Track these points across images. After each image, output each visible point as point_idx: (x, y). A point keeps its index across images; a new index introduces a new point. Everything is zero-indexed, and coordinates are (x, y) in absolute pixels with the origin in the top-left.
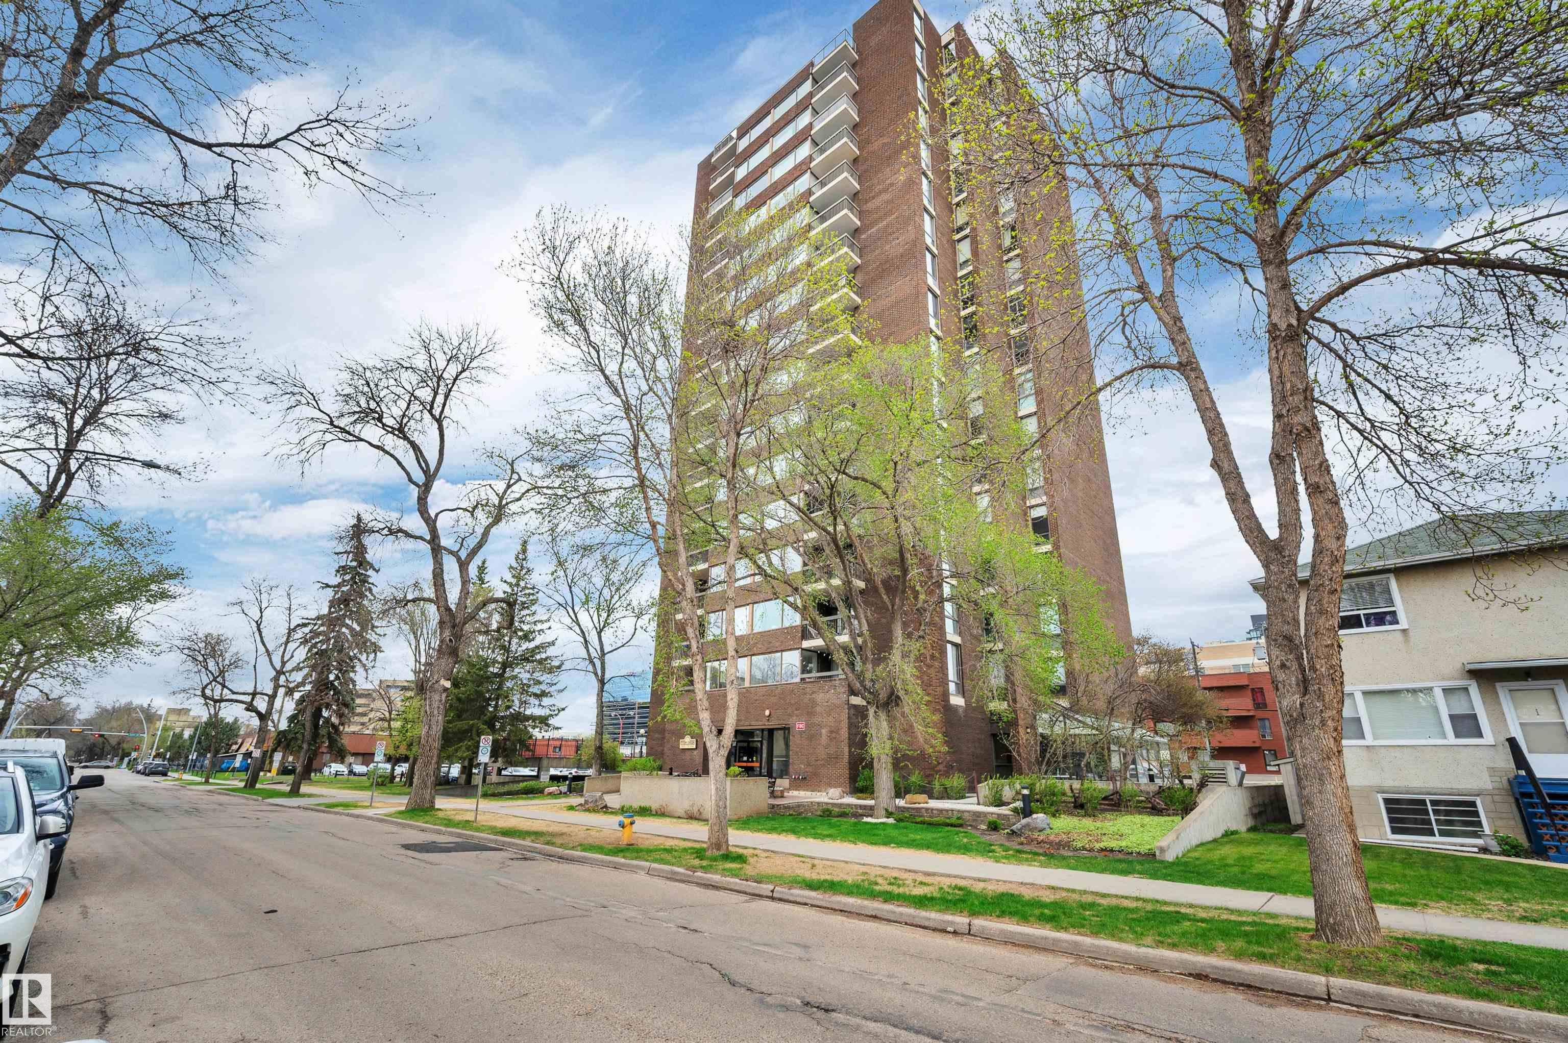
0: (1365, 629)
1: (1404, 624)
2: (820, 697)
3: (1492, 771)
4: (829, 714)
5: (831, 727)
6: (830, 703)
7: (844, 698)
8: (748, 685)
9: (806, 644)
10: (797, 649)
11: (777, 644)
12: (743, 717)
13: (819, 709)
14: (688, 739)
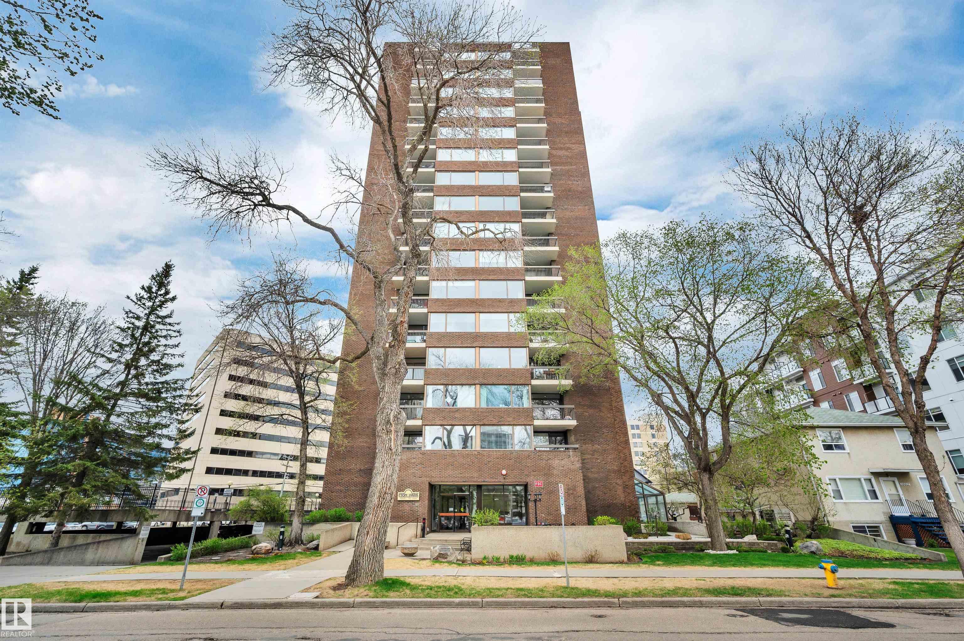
0: (835, 451)
1: (847, 450)
2: (556, 463)
3: (884, 513)
4: (566, 476)
5: (567, 485)
6: (565, 468)
7: (578, 465)
8: (478, 448)
9: (537, 423)
10: (530, 425)
11: (509, 419)
12: (476, 475)
13: (555, 472)
14: (408, 492)
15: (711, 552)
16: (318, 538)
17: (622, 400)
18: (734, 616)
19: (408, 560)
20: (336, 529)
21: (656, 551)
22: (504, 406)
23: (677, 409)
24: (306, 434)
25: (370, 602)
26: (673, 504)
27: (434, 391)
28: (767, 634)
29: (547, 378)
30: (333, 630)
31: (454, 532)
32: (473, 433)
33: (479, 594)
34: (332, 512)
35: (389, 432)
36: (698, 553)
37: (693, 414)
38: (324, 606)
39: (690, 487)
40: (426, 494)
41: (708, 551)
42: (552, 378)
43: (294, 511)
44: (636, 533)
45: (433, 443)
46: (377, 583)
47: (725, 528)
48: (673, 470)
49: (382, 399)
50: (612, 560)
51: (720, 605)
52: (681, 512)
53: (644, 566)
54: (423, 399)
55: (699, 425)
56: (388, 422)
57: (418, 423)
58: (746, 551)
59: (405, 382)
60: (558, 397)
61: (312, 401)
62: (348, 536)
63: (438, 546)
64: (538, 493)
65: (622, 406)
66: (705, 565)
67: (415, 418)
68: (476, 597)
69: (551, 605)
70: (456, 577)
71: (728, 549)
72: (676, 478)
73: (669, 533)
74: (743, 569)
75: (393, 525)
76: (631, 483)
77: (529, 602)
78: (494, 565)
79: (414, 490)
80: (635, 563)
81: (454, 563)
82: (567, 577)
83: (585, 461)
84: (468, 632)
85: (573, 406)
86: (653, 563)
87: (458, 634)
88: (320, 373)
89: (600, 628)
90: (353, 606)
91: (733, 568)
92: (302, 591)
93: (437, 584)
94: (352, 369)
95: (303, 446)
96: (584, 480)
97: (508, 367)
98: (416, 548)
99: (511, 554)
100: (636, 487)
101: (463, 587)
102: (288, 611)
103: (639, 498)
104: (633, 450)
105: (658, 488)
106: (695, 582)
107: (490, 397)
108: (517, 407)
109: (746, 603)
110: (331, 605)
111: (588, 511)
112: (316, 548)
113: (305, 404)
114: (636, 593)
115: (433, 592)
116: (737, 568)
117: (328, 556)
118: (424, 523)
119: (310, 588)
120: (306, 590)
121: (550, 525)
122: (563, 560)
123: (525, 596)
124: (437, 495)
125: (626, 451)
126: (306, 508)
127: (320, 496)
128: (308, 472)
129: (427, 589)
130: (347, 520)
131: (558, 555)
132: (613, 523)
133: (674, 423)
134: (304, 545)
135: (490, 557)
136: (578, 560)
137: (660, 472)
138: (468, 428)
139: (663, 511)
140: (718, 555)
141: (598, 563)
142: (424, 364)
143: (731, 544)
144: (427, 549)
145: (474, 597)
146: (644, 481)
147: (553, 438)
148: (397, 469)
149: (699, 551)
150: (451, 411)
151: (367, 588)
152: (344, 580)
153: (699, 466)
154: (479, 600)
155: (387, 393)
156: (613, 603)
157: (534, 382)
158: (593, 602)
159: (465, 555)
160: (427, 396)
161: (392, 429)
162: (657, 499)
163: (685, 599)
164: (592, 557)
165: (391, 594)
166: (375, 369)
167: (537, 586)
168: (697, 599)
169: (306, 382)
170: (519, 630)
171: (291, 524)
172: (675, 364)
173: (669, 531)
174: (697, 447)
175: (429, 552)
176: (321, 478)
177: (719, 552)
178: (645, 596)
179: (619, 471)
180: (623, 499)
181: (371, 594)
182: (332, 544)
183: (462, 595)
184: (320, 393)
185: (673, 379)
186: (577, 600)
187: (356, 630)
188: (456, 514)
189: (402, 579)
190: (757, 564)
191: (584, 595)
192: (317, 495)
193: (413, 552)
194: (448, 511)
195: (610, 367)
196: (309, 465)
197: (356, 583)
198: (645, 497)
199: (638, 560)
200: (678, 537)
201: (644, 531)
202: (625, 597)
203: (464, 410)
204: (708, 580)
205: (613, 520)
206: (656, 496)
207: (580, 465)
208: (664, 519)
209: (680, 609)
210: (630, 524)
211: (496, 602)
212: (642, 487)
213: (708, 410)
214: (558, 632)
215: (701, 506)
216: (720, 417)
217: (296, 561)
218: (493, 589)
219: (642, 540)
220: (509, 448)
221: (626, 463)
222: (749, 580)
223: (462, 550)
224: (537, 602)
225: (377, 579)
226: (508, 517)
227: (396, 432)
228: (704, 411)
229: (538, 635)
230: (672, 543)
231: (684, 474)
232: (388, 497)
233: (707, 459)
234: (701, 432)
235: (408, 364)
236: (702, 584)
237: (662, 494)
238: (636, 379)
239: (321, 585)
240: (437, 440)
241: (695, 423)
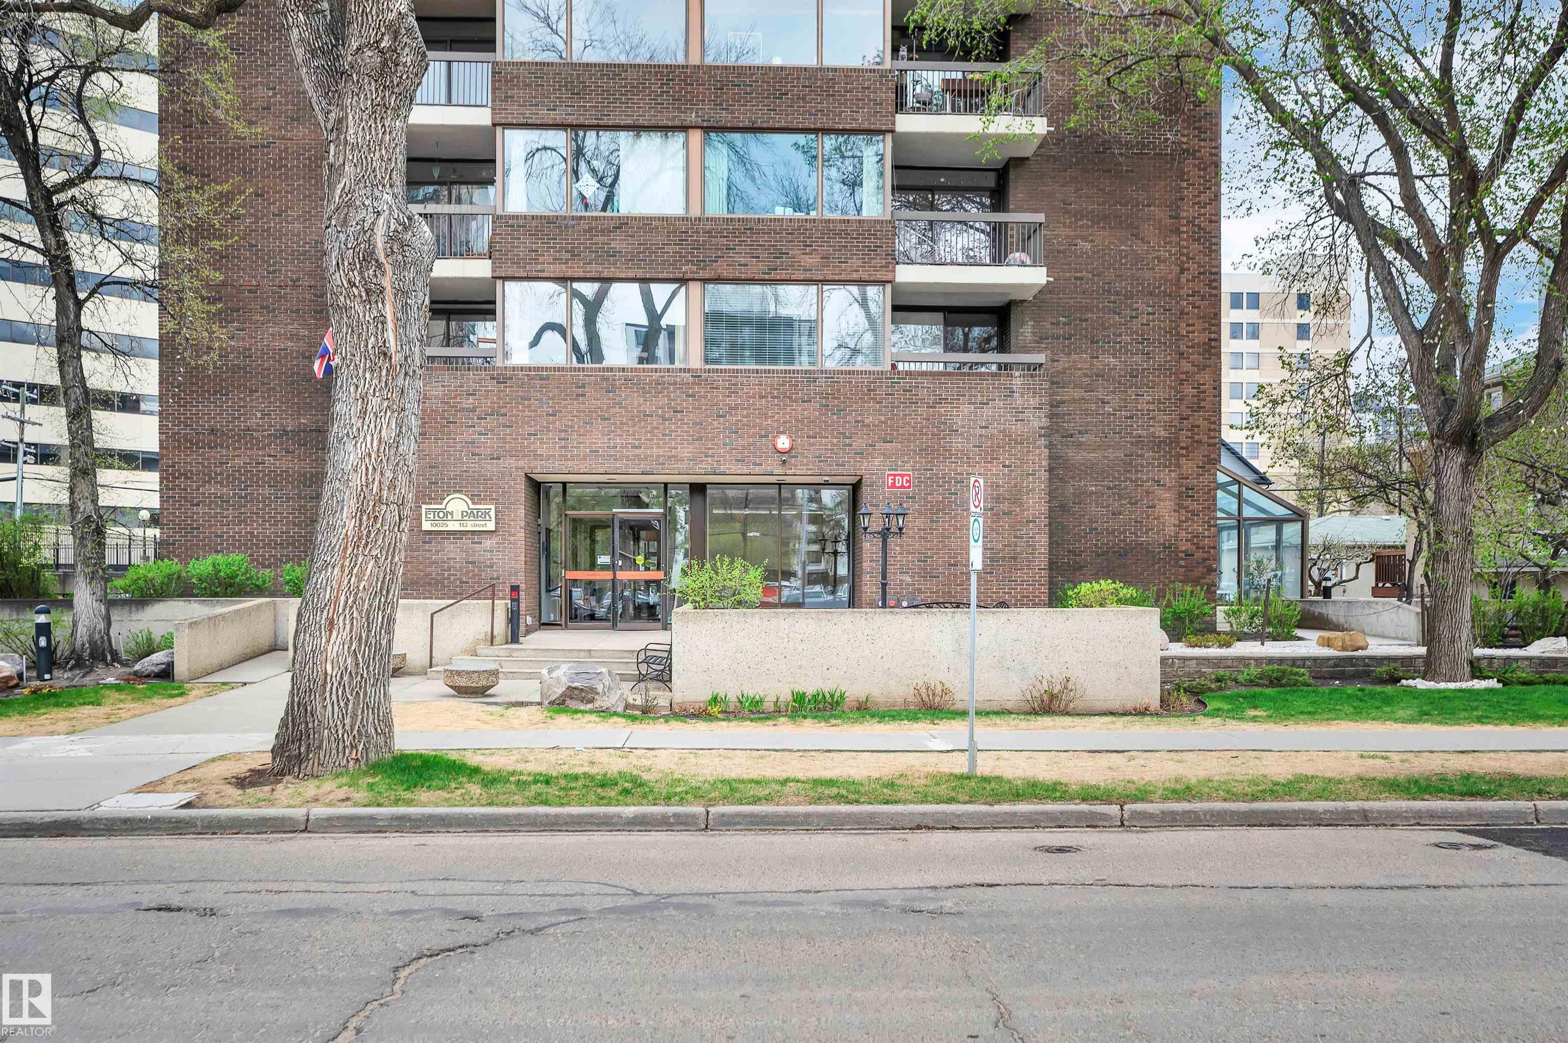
2: (961, 413)
4: (991, 456)
5: (995, 486)
6: (993, 430)
7: (1038, 421)
8: (696, 361)
9: (906, 274)
10: (883, 283)
11: (809, 261)
12: (685, 452)
13: (957, 443)
14: (457, 504)
15: (1421, 684)
16: (168, 643)
17: (1217, 197)
18: (1455, 846)
19: (472, 707)
20: (223, 617)
21: (1251, 683)
22: (789, 212)
23: (1408, 229)
24: (71, 304)
25: (360, 818)
26: (1327, 548)
27: (531, 155)
28: (1538, 890)
29: (955, 110)
30: (251, 887)
31: (614, 627)
32: (674, 317)
33: (697, 794)
34: (201, 567)
35: (373, 294)
36: (1378, 688)
37: (1458, 246)
38: (214, 827)
39: (1394, 496)
40: (520, 512)
41: (1411, 682)
42: (970, 109)
43: (72, 566)
44: (1197, 632)
45: (535, 343)
46: (375, 768)
47: (1478, 614)
48: (1350, 442)
49: (336, 170)
50: (1115, 705)
51: (1418, 820)
52: (1347, 571)
53: (1209, 721)
54: (492, 182)
55: (1472, 291)
56: (368, 257)
57: (480, 269)
58: (1525, 683)
59: (420, 116)
60: (990, 181)
61: (70, 184)
62: (265, 640)
63: (564, 668)
64: (895, 508)
65: (1215, 220)
66: (1396, 720)
67: (467, 253)
68: (689, 804)
69: (918, 821)
70: (624, 750)
71: (1473, 677)
72: (1354, 468)
73: (1299, 633)
74: (1506, 728)
75: (410, 608)
76: (1205, 479)
77: (850, 815)
78: (744, 718)
79: (475, 498)
80: (1182, 713)
81: (615, 714)
82: (972, 750)
83: (1063, 409)
84: (664, 890)
85: (1040, 218)
86: (1236, 714)
87: (636, 894)
88: (88, 72)
89: (1060, 877)
90: (306, 827)
91: (1478, 727)
92: (139, 790)
93: (565, 769)
94: (209, 57)
95: (67, 347)
96: (1051, 470)
97: (810, 61)
98: (495, 673)
99: (799, 688)
100: (1220, 494)
101: (645, 776)
102: (101, 843)
103: (1222, 529)
104: (1228, 376)
105: (1291, 498)
106: (1359, 761)
107: (739, 178)
108: (837, 216)
109: (1496, 815)
110: (237, 826)
111: (1052, 566)
112: (166, 673)
113: (49, 194)
114: (1174, 791)
115: (553, 790)
116: (1489, 728)
117: (209, 695)
118: (516, 600)
119: (162, 781)
120: (150, 787)
121: (929, 606)
122: (959, 706)
123: (840, 799)
124: (554, 516)
125: (1205, 377)
126: (110, 558)
127: (155, 520)
128: (100, 442)
129: (536, 782)
130: (258, 591)
131: (946, 691)
132: (1132, 601)
133: (1387, 279)
134: (125, 664)
135: (732, 697)
136: (1009, 706)
137: (1301, 452)
138: (660, 292)
139: (1292, 569)
140: (1439, 691)
141: (1068, 714)
142: (488, 43)
143: (1484, 664)
144: (530, 676)
145: (681, 802)
146: (1250, 477)
147: (959, 332)
148: (414, 422)
149: (1381, 681)
150: (595, 228)
151: (344, 780)
152: (268, 759)
153: (1441, 428)
154: (698, 810)
155: (355, 147)
156: (1105, 817)
157: (906, 123)
158: (1044, 813)
159: (652, 693)
160: (506, 173)
161: (386, 282)
162: (1279, 532)
163: (1320, 805)
164: (1053, 697)
165: (423, 795)
166: (299, 53)
167: (876, 775)
168: (1353, 805)
169: (36, 109)
170: (815, 882)
171: (67, 603)
172: (1432, 62)
173: (1299, 626)
174: (1447, 367)
175: (535, 684)
176: (147, 462)
177: (1443, 685)
178: (1200, 797)
179: (1173, 441)
180: (1170, 530)
181: (361, 795)
182: (216, 662)
183: (644, 796)
184: (98, 151)
185: (1416, 118)
186: (997, 808)
187: (324, 887)
188: (622, 575)
189: (454, 756)
190: (1552, 717)
191: (1017, 796)
192: (145, 515)
193: (484, 683)
194: (593, 566)
195: (1190, 65)
196: (101, 418)
197: (307, 767)
198: (1242, 525)
199: (1194, 706)
200: (1328, 643)
201: (1222, 625)
202: (1142, 800)
203: (647, 224)
204: (1396, 757)
205: (1129, 592)
206: (1279, 522)
207: (1045, 422)
208: (1291, 592)
209: (1299, 831)
210: (1180, 605)
211: (752, 815)
212: (1239, 496)
213: (1513, 238)
214: (934, 888)
215: (1417, 552)
216: (1549, 263)
217: (102, 710)
218: (742, 781)
219: (1215, 652)
220: (803, 363)
221: (1199, 419)
222: (1519, 757)
223: (641, 678)
224: (872, 816)
225: (372, 755)
226: (791, 588)
227: (402, 293)
228: (1500, 239)
229: (874, 897)
230: (1304, 659)
231: (1380, 455)
232: (390, 514)
233: (1473, 406)
234: (1472, 314)
235: (432, 43)
236: (1378, 768)
237: (1300, 517)
238: (1282, 117)
239: (197, 773)
240: (549, 335)
241: (1459, 284)
